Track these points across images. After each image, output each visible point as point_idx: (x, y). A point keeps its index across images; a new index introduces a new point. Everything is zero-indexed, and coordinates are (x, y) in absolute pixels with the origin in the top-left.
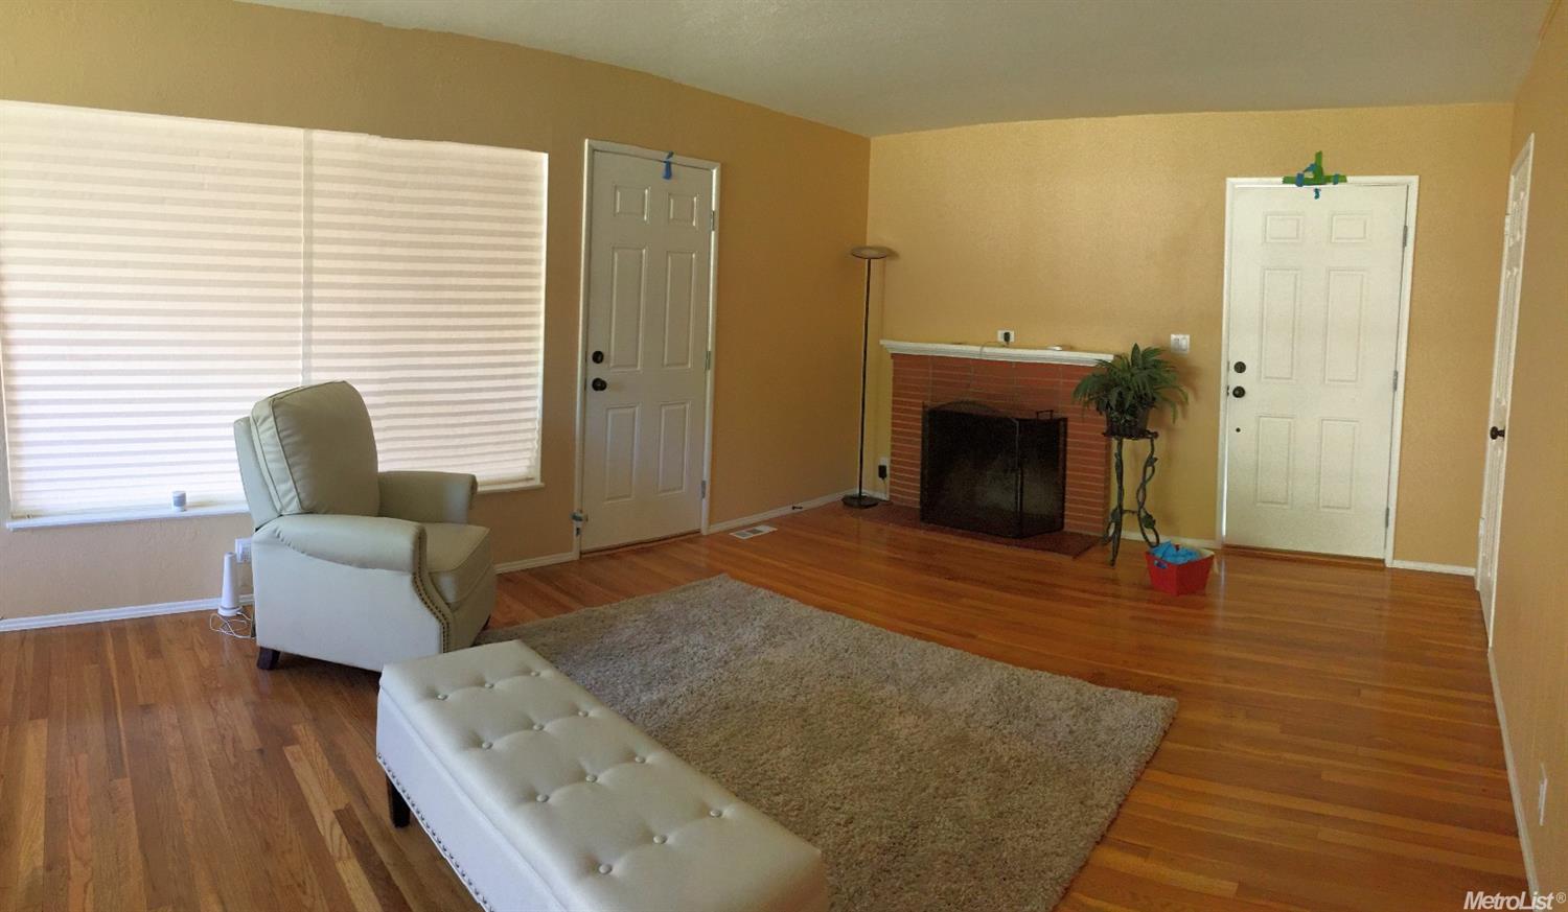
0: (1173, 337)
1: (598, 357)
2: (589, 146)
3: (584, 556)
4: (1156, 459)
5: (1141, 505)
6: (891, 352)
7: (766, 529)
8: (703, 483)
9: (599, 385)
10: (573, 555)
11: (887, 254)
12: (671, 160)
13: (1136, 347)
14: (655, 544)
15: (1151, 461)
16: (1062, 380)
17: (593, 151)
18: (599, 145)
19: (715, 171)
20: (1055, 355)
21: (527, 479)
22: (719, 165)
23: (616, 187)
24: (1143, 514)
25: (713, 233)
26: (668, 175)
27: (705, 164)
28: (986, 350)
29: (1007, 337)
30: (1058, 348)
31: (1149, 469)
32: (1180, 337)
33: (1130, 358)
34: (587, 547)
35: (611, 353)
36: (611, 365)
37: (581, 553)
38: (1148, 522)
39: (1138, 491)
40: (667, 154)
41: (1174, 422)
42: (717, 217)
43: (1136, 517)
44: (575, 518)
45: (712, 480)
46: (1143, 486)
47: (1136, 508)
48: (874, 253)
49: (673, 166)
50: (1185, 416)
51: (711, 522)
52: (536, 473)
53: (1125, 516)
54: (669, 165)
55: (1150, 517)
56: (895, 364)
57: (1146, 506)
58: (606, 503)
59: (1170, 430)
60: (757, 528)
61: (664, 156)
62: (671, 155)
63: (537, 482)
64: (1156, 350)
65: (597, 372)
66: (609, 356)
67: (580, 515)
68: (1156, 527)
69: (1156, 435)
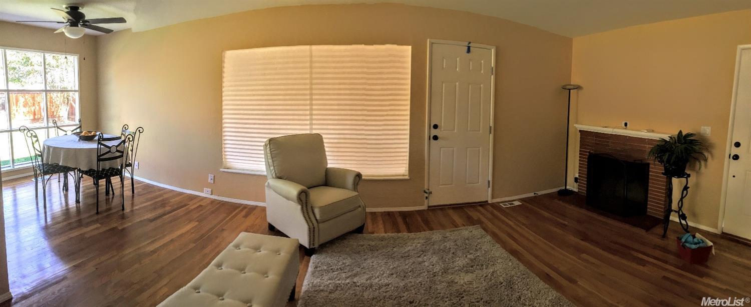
0: (702, 127)
1: (436, 127)
2: (430, 42)
3: (429, 208)
4: (689, 188)
5: (680, 208)
6: (579, 129)
7: (517, 203)
8: (489, 182)
9: (436, 138)
10: (424, 207)
11: (578, 88)
12: (470, 45)
13: (681, 132)
14: (463, 205)
15: (686, 188)
16: (648, 146)
17: (432, 44)
18: (433, 41)
19: (493, 50)
20: (644, 134)
21: (403, 175)
22: (495, 47)
23: (443, 58)
24: (681, 213)
25: (492, 76)
26: (469, 51)
27: (488, 47)
28: (615, 130)
29: (626, 124)
30: (646, 131)
31: (685, 192)
32: (705, 128)
33: (676, 139)
34: (431, 204)
35: (442, 124)
36: (442, 129)
37: (429, 207)
38: (683, 217)
39: (679, 202)
40: (468, 43)
41: (700, 169)
42: (494, 69)
43: (677, 214)
44: (425, 192)
45: (493, 180)
46: (681, 200)
47: (677, 210)
48: (572, 87)
49: (471, 48)
50: (706, 166)
51: (493, 197)
52: (407, 173)
53: (672, 213)
54: (469, 48)
55: (685, 215)
56: (581, 135)
57: (682, 209)
58: (440, 186)
59: (698, 173)
60: (513, 202)
61: (466, 44)
62: (470, 43)
63: (407, 177)
64: (692, 134)
65: (434, 132)
66: (441, 126)
67: (427, 191)
68: (687, 220)
69: (689, 176)
